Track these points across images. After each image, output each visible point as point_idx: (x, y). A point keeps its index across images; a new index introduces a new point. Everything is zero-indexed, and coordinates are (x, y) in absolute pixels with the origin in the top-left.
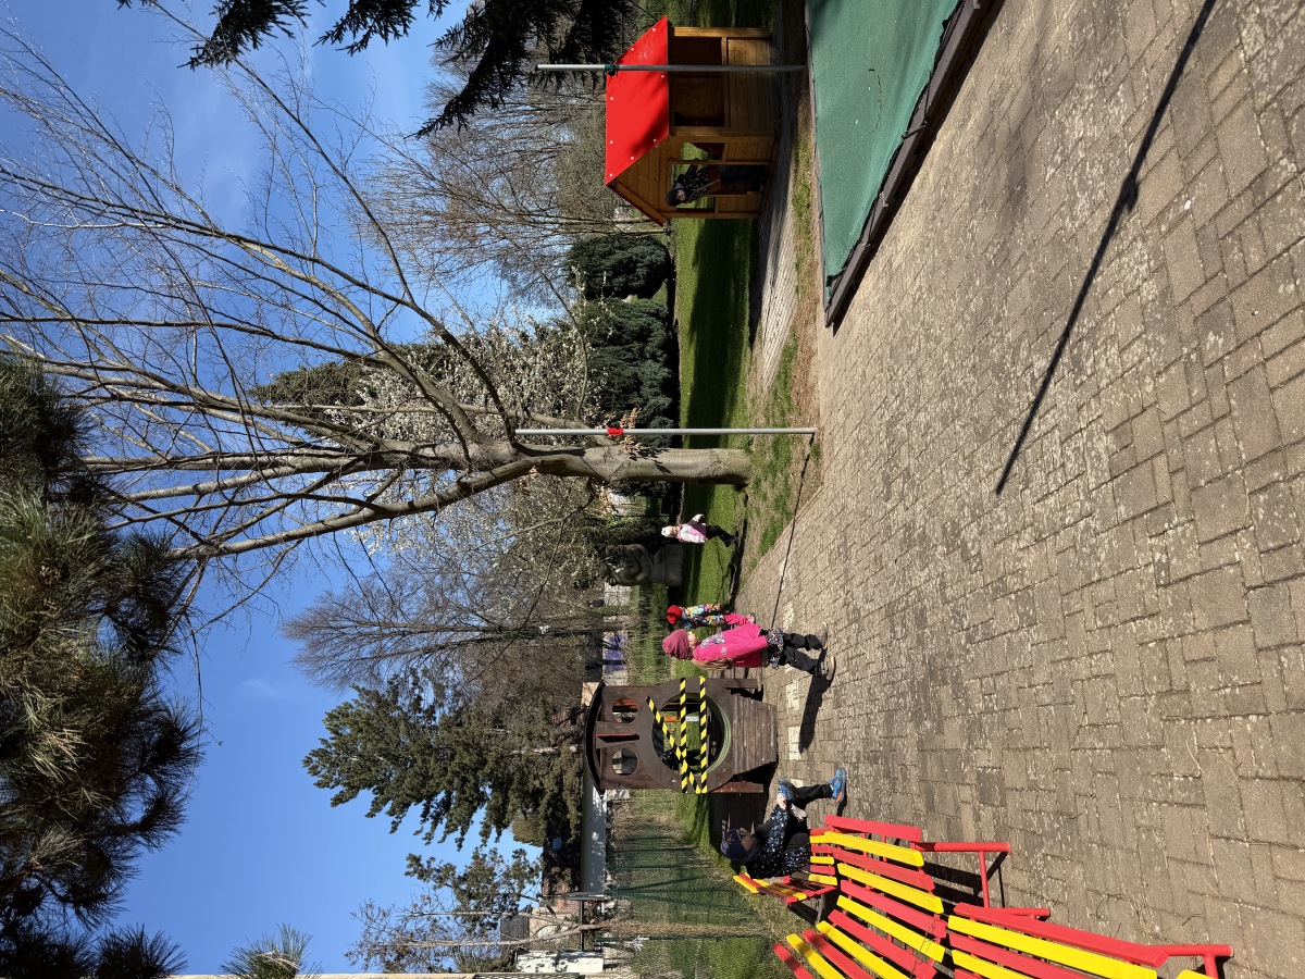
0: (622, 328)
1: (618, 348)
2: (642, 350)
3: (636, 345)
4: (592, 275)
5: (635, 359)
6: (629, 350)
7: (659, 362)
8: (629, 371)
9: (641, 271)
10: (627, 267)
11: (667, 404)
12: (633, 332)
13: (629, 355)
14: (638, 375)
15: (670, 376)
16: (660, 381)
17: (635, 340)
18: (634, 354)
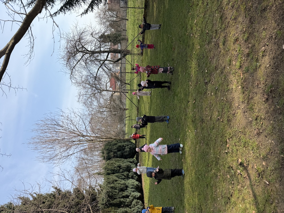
0: (121, 167)
1: (119, 174)
3: (125, 173)
4: (109, 151)
5: (125, 179)
6: (123, 175)
7: (135, 179)
8: (123, 182)
10: (121, 148)
11: (139, 196)
12: (124, 168)
13: (123, 177)
14: (127, 184)
15: (139, 184)
16: (135, 186)
17: (125, 171)
18: (125, 176)
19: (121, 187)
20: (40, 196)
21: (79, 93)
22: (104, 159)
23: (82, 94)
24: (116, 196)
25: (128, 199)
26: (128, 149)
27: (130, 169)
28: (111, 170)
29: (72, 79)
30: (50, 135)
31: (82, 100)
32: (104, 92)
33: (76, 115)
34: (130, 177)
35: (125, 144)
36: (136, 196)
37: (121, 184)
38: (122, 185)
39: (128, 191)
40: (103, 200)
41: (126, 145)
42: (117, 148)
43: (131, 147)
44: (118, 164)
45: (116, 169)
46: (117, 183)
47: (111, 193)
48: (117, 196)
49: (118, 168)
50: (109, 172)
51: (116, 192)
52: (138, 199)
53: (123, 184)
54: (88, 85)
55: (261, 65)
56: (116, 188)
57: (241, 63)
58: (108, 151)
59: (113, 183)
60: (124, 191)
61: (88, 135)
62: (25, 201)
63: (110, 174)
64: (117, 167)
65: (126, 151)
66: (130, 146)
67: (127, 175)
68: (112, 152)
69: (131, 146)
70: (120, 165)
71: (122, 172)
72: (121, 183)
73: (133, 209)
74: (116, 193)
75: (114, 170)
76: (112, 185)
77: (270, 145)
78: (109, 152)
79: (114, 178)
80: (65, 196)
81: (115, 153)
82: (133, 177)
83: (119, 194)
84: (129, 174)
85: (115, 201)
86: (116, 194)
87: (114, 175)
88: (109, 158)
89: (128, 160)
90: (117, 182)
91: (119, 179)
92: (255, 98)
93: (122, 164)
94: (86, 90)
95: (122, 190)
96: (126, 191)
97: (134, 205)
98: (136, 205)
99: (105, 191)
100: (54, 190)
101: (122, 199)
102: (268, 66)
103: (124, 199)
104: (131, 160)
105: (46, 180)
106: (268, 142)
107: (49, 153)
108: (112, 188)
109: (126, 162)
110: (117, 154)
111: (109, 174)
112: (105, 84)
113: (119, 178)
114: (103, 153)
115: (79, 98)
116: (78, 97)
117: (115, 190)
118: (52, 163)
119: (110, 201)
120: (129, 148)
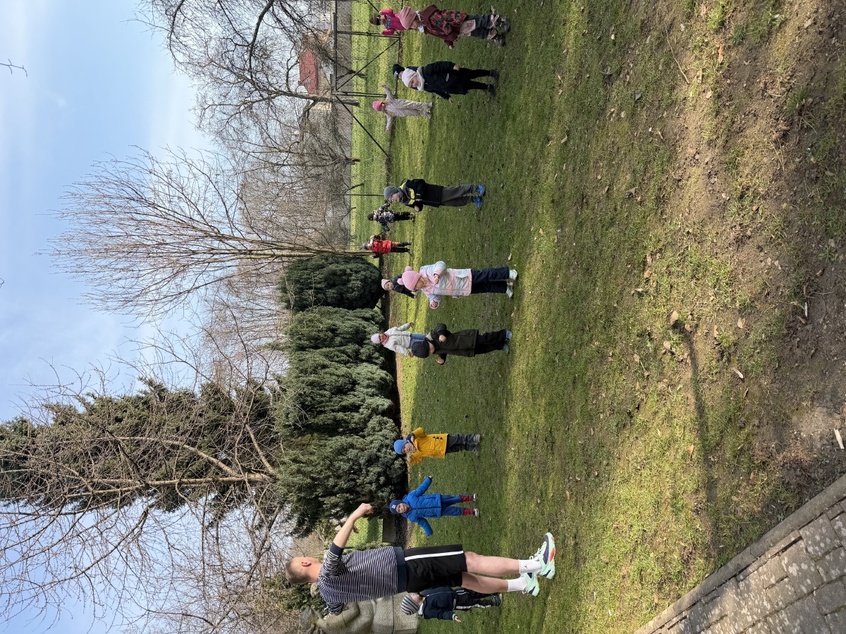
0: (336, 330)
1: (331, 349)
2: (357, 352)
3: (350, 348)
4: (302, 286)
5: (348, 362)
6: (343, 352)
7: (376, 364)
8: (343, 370)
9: (355, 283)
10: (336, 280)
11: (386, 406)
12: (347, 333)
13: (344, 357)
14: (353, 376)
15: (388, 378)
16: (378, 382)
17: (349, 342)
18: (348, 356)
19: (338, 384)
20: (106, 402)
21: (200, 100)
22: (288, 307)
23: (210, 103)
24: (324, 407)
25: (355, 414)
26: (358, 282)
27: (365, 338)
28: (309, 338)
29: (174, 50)
30: (120, 230)
31: (210, 124)
32: (280, 97)
33: (195, 171)
34: (364, 358)
35: (349, 266)
36: (378, 406)
37: (338, 376)
38: (341, 380)
39: (356, 393)
40: (287, 417)
41: (351, 270)
42: (326, 279)
43: (366, 277)
44: (327, 322)
45: (322, 335)
46: (326, 373)
47: (309, 399)
48: (328, 406)
49: (330, 334)
50: (303, 342)
51: (322, 396)
52: (384, 413)
53: (343, 376)
54: (226, 73)
55: (787, 20)
56: (324, 385)
57: (724, 13)
58: (298, 286)
59: (315, 371)
60: (345, 394)
61: (237, 234)
62: (65, 416)
63: (307, 348)
64: (327, 331)
65: (351, 288)
66: (364, 273)
67: (356, 352)
68: (311, 288)
69: (368, 274)
70: (334, 325)
71: (341, 344)
72: (338, 372)
73: (369, 439)
74: (323, 399)
75: (317, 339)
76: (312, 378)
77: (767, 273)
78: (302, 289)
79: (318, 359)
80: (180, 403)
81: (320, 293)
82: (372, 358)
83: (331, 401)
84: (362, 351)
85: (321, 419)
86: (322, 402)
87: (318, 351)
88: (301, 306)
89: (358, 314)
90: (327, 370)
91: (333, 361)
92: (748, 132)
93: (340, 323)
94: (223, 91)
95: (340, 391)
96: (352, 393)
97: (373, 428)
98: (377, 429)
99: (291, 393)
100: (146, 388)
101: (340, 415)
102: (809, 22)
103: (347, 413)
104: (368, 313)
105: (119, 360)
106: (763, 264)
107: (122, 283)
108: (312, 384)
109: (353, 318)
110: (324, 294)
111: (302, 348)
112: (284, 71)
113: (331, 359)
114: (284, 290)
115: (202, 117)
116: (199, 112)
117: (320, 390)
118: (133, 312)
119: (306, 419)
120: (361, 281)
